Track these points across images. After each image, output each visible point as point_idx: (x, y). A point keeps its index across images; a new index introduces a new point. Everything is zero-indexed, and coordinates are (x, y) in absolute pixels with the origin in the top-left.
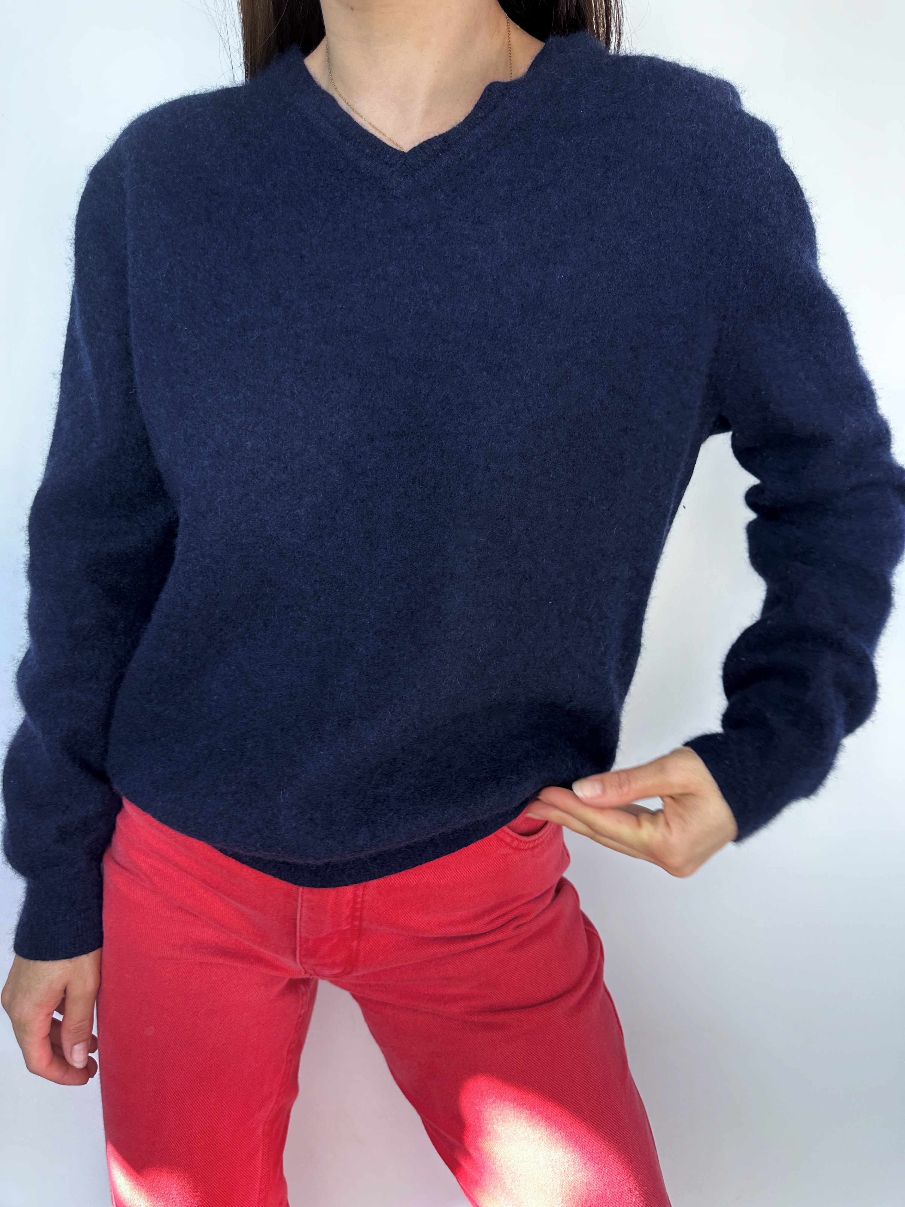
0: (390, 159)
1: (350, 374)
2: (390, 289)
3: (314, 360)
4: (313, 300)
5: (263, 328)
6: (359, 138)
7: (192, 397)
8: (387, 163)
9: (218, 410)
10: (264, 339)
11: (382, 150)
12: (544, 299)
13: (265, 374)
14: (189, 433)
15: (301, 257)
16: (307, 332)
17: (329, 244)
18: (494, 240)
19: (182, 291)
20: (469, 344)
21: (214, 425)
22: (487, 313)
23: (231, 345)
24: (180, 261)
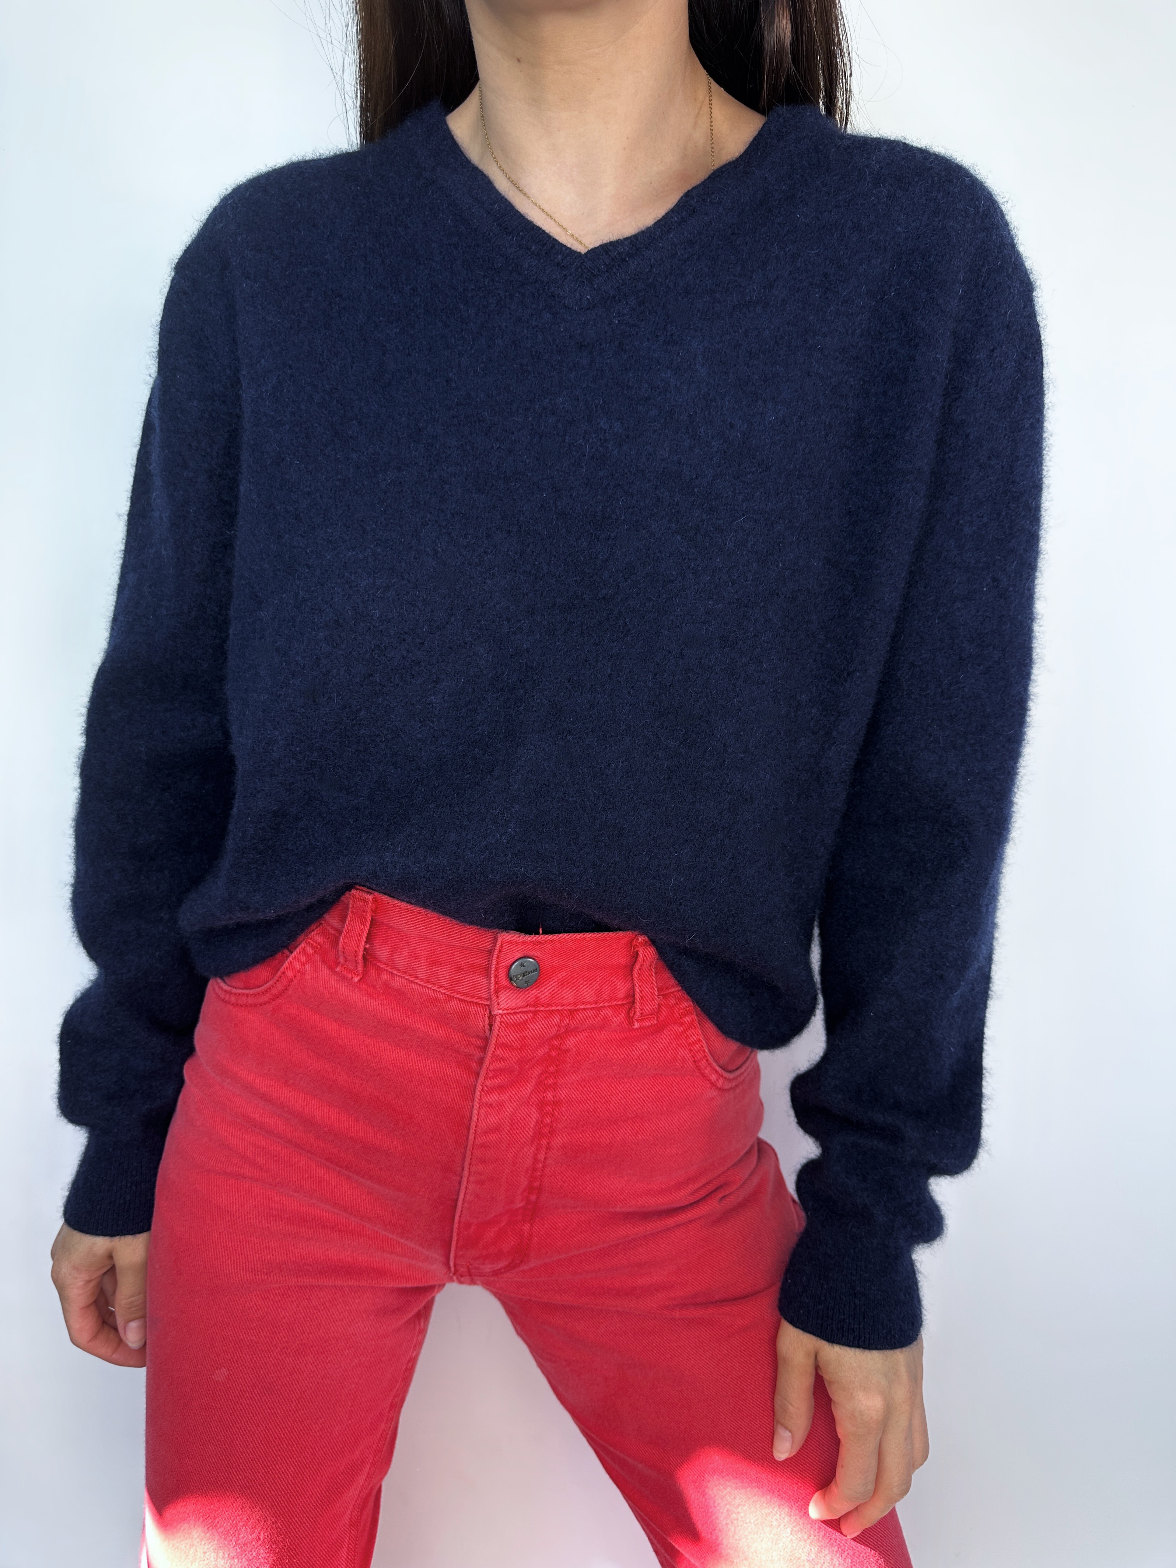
0: (562, 260)
1: (509, 532)
2: (560, 425)
3: (463, 512)
4: (462, 436)
5: (399, 469)
6: (522, 230)
7: (306, 552)
8: (558, 264)
9: (340, 569)
10: (400, 483)
11: (552, 248)
12: (752, 445)
13: (401, 527)
14: (300, 597)
15: (447, 381)
16: (454, 477)
17: (482, 365)
18: (690, 365)
21: (333, 588)
22: (681, 459)
23: (357, 487)
24: (292, 376)
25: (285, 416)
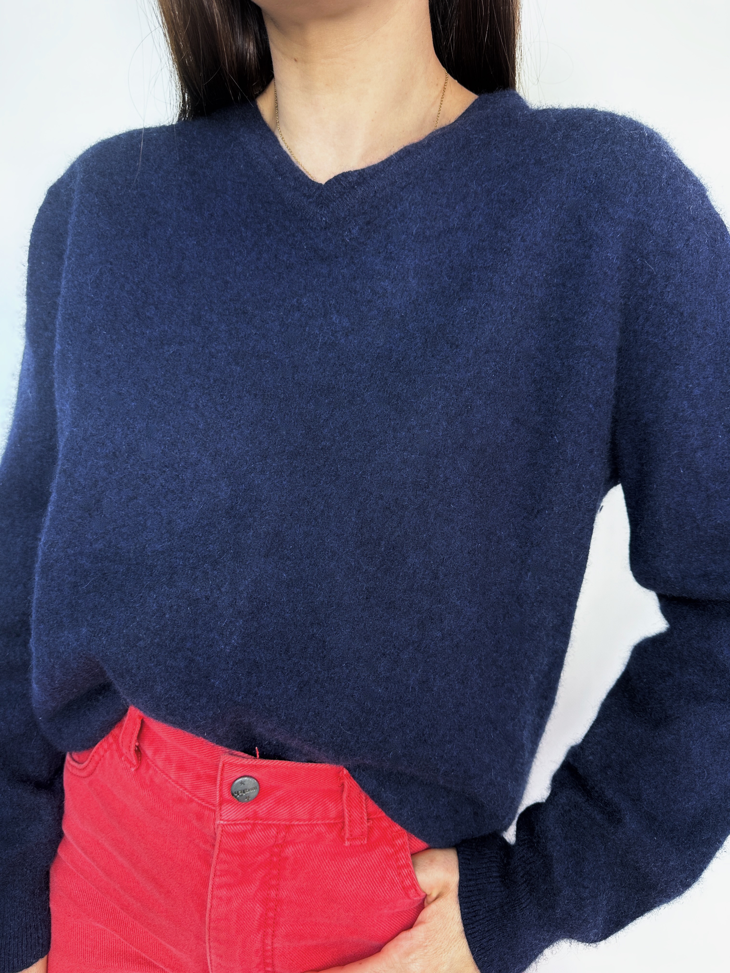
0: (308, 190)
1: (256, 395)
5: (181, 344)
6: (289, 173)
18: (404, 277)
19: (108, 297)
20: (372, 375)
21: (116, 428)
22: (392, 347)
23: (146, 355)
24: (111, 269)
25: (102, 299)
